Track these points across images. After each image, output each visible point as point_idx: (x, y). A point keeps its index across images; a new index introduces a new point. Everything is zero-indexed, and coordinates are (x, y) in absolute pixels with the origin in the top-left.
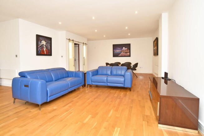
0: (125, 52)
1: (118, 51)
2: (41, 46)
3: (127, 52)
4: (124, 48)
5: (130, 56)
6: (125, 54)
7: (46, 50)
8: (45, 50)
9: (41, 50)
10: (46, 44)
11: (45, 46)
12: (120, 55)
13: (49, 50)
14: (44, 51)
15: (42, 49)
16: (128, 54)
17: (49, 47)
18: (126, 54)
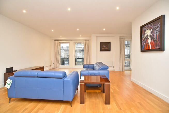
2: (145, 39)
7: (151, 43)
8: (149, 43)
9: (144, 44)
10: (152, 32)
11: (150, 36)
13: (156, 41)
14: (148, 45)
15: (146, 42)
17: (157, 35)
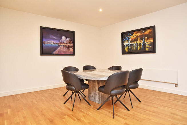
0: (66, 46)
1: (51, 43)
3: (69, 47)
4: (64, 38)
5: (73, 54)
6: (64, 50)
12: (56, 52)
16: (72, 50)
18: (67, 50)
